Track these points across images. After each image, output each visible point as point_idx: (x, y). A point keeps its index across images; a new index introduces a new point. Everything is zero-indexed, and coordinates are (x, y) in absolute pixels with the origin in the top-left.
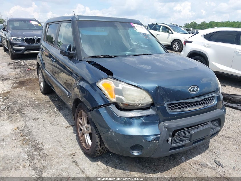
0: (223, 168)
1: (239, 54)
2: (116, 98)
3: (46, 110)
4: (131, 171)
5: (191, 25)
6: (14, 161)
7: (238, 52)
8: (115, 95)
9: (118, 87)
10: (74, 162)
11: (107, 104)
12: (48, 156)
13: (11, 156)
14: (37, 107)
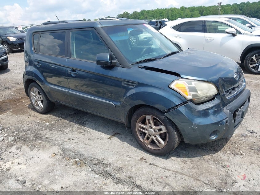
0: (256, 133)
1: (209, 41)
2: (192, 95)
3: (67, 129)
4: (203, 156)
5: (124, 15)
6: (90, 184)
7: (208, 39)
8: (191, 93)
9: (192, 85)
10: (150, 164)
11: (185, 102)
12: (123, 168)
13: (81, 180)
14: (54, 128)
